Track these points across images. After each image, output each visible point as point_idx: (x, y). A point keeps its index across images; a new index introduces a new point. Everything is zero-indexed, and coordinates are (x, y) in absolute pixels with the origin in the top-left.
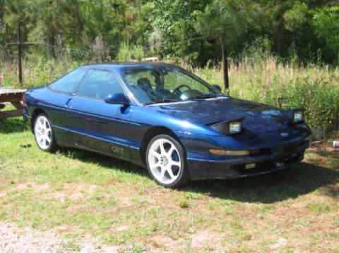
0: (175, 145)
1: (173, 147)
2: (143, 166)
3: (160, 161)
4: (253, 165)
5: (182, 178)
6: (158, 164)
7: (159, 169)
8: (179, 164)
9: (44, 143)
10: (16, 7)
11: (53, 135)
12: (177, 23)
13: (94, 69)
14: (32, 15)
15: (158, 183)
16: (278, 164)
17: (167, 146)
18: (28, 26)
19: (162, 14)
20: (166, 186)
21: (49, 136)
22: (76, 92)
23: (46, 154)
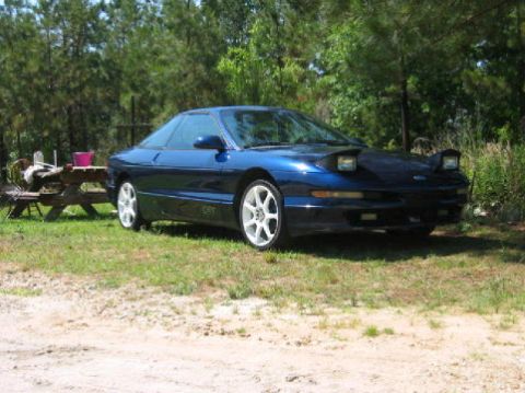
0: (273, 192)
1: (270, 195)
2: (238, 229)
3: (255, 217)
4: (372, 217)
5: (280, 235)
6: (254, 221)
7: (254, 226)
8: (276, 216)
9: (128, 219)
10: (137, 83)
11: (138, 207)
12: (365, 102)
13: (191, 114)
14: (158, 94)
15: (252, 245)
16: (412, 220)
17: (263, 196)
18: (152, 110)
19: (346, 91)
20: (262, 249)
21: (134, 208)
22: (166, 145)
23: (129, 232)
